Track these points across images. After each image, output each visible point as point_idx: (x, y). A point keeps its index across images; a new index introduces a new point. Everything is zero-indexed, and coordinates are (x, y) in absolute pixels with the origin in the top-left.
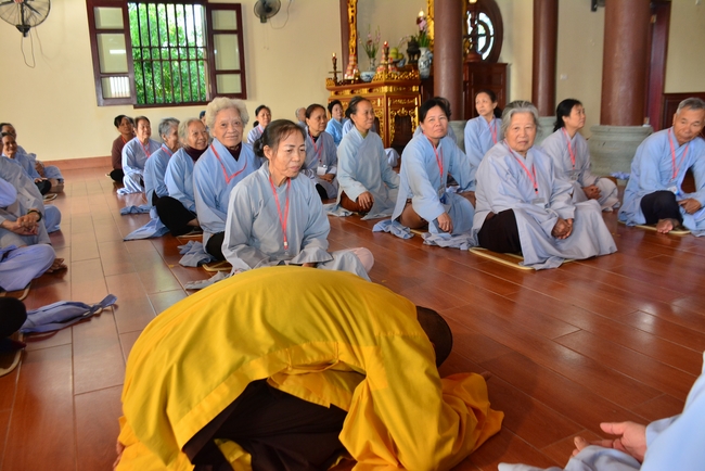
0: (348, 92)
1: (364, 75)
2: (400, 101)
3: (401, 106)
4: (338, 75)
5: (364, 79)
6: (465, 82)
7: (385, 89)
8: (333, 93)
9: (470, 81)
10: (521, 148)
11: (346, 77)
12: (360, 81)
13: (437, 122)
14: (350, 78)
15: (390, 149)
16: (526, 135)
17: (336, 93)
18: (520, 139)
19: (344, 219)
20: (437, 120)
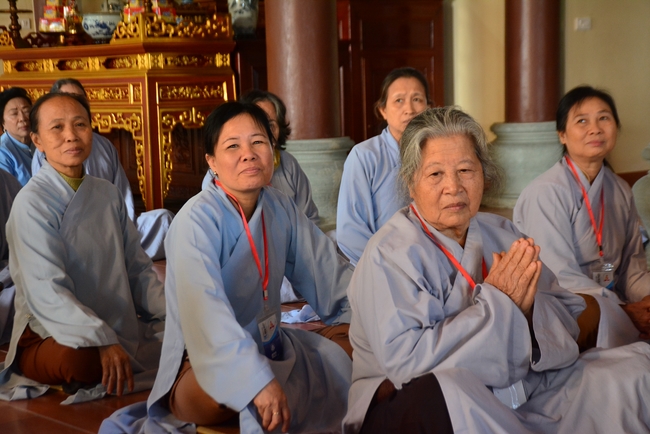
0: (49, 66)
1: (90, 21)
2: (185, 91)
3: (188, 103)
4: (22, 20)
5: (91, 31)
6: (343, 45)
7: (145, 61)
8: (9, 66)
9: (355, 41)
10: (452, 219)
11: (43, 27)
12: (82, 38)
13: (245, 152)
14: (54, 27)
15: (159, 212)
16: (461, 189)
17: (19, 67)
18: (446, 200)
19: (22, 408)
20: (244, 145)
